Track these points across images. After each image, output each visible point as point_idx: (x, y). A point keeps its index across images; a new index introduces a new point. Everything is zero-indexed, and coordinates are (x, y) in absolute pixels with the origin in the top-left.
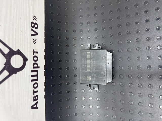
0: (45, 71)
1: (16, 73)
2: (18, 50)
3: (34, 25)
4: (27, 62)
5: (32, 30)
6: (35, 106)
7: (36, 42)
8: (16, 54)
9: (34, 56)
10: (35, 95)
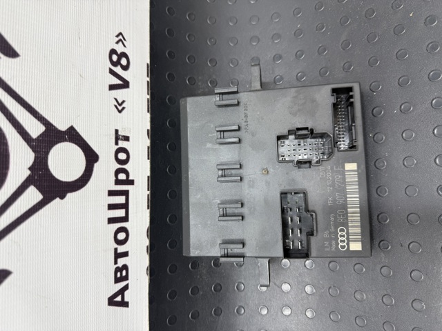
3: (119, 59)
4: (96, 165)
5: (112, 72)
6: (119, 299)
7: (124, 108)
8: (65, 140)
10: (120, 264)
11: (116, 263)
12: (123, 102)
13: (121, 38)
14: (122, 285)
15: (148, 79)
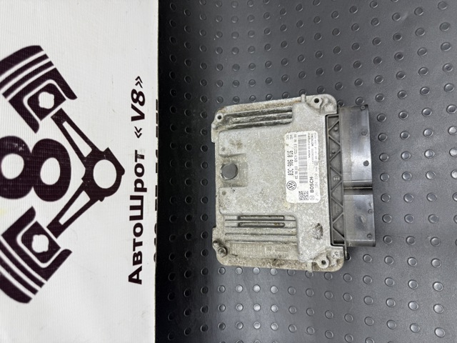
0: (156, 198)
1: (102, 200)
2: (108, 150)
3: (138, 97)
4: (123, 176)
5: (133, 107)
6: (135, 277)
7: (141, 134)
8: (103, 158)
9: (136, 163)
10: (137, 251)
11: (134, 250)
12: (141, 129)
13: (139, 81)
14: (138, 266)
15: (157, 112)
